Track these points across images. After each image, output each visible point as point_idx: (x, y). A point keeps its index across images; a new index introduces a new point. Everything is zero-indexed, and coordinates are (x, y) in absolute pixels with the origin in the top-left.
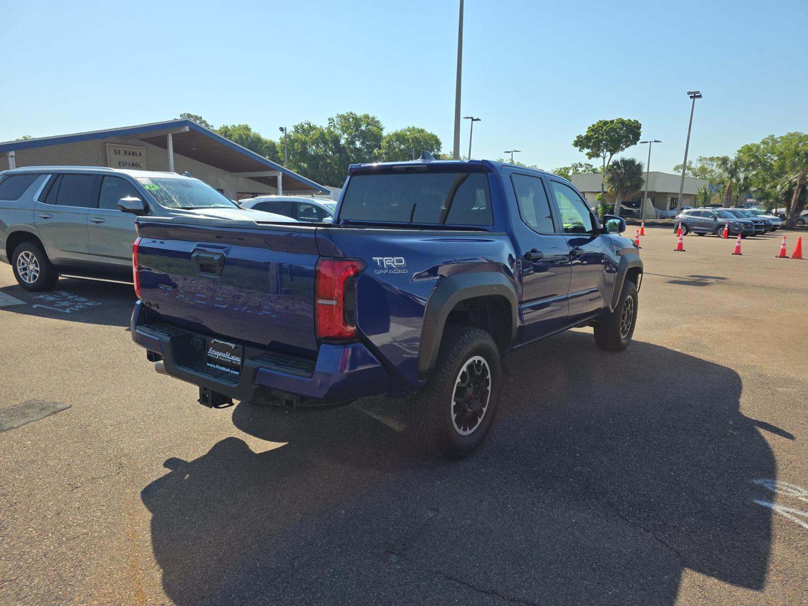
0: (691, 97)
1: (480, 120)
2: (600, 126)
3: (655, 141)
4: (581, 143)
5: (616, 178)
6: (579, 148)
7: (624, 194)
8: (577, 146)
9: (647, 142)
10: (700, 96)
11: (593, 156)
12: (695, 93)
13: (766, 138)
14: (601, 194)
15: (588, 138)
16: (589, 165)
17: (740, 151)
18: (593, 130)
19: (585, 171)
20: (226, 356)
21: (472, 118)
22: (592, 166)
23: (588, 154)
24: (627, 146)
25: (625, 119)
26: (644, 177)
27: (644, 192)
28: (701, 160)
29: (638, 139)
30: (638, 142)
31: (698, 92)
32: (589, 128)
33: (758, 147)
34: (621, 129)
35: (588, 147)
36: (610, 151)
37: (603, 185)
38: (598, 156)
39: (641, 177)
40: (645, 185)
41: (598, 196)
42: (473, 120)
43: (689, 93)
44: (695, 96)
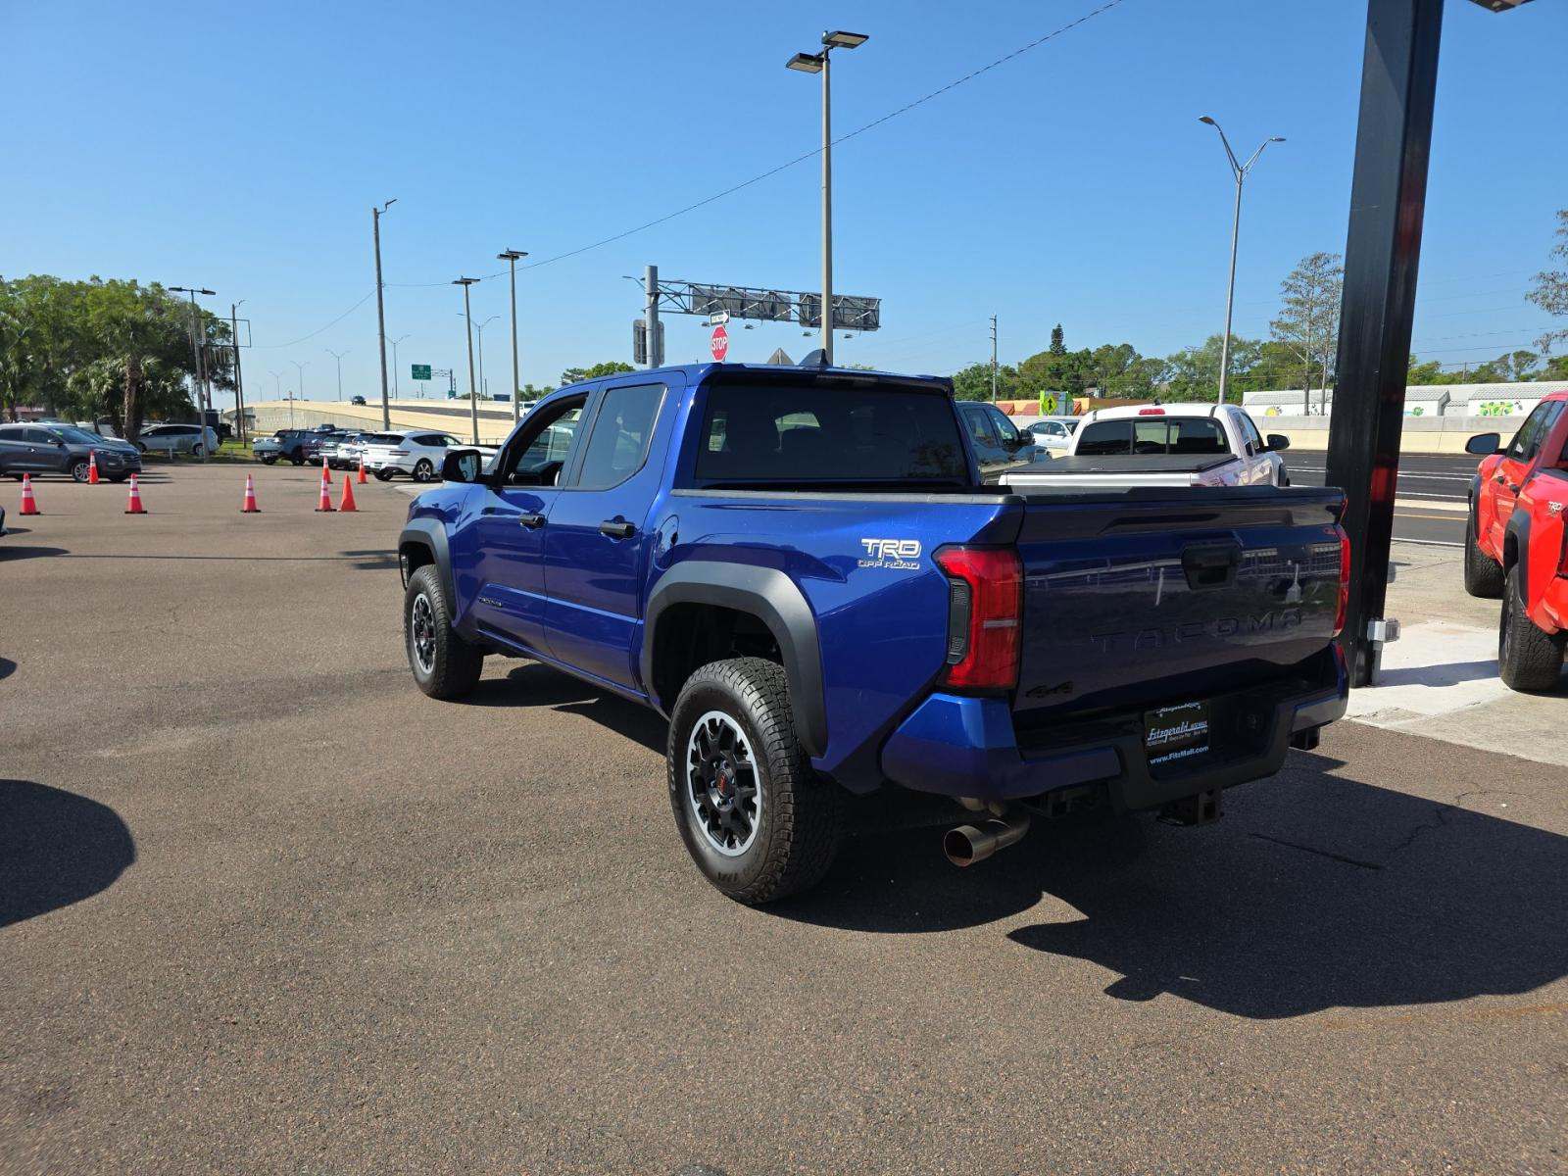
20: (1183, 730)
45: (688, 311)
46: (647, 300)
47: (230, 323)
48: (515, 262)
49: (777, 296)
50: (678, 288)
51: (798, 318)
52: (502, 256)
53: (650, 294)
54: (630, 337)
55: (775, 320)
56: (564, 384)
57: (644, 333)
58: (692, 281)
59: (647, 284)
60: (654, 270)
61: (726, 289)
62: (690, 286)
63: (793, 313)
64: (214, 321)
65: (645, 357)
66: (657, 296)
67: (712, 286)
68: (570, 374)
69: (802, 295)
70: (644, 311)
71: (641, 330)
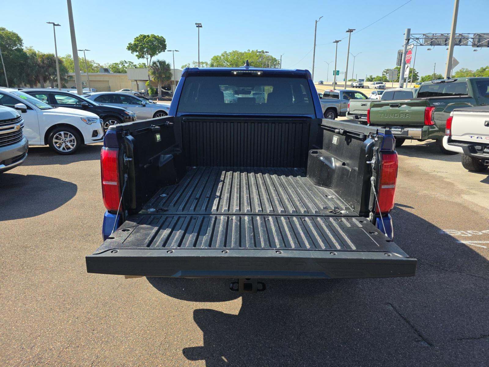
0: (197, 26)
1: (60, 26)
2: (142, 38)
3: (175, 51)
4: (132, 48)
5: (156, 72)
6: (131, 51)
7: (162, 82)
8: (130, 50)
9: (171, 51)
10: (201, 26)
11: (140, 57)
12: (199, 24)
13: (223, 53)
14: (148, 81)
15: (136, 45)
16: (131, 62)
17: (212, 59)
18: (138, 41)
19: (129, 66)
21: (54, 23)
22: (133, 63)
23: (137, 56)
24: (159, 52)
25: (156, 35)
26: (172, 72)
27: (174, 81)
28: (194, 63)
29: (166, 49)
30: (166, 50)
31: (201, 24)
32: (135, 39)
33: (220, 57)
34: (154, 41)
35: (136, 51)
36: (150, 54)
37: (149, 76)
38: (143, 57)
39: (170, 72)
40: (173, 77)
41: (147, 83)
42: (54, 25)
43: (196, 24)
44: (199, 26)
45: (421, 45)
46: (405, 42)
47: (280, 61)
48: (351, 33)
49: (462, 36)
50: (417, 36)
51: (472, 44)
52: (347, 31)
53: (406, 40)
54: (396, 56)
55: (460, 45)
56: (383, 74)
57: (402, 54)
58: (424, 33)
59: (406, 35)
60: (409, 30)
61: (439, 35)
62: (424, 35)
63: (469, 42)
64: (276, 60)
65: (401, 64)
66: (409, 40)
67: (433, 34)
68: (386, 71)
69: (475, 34)
70: (403, 46)
71: (401, 53)
